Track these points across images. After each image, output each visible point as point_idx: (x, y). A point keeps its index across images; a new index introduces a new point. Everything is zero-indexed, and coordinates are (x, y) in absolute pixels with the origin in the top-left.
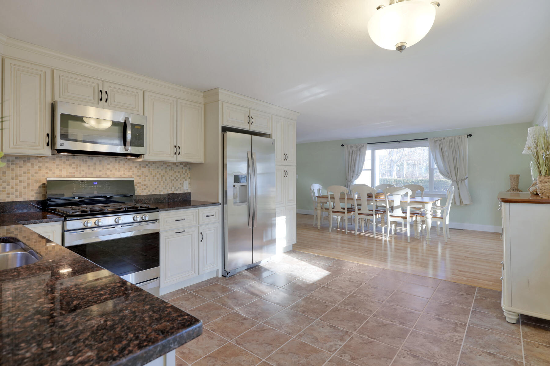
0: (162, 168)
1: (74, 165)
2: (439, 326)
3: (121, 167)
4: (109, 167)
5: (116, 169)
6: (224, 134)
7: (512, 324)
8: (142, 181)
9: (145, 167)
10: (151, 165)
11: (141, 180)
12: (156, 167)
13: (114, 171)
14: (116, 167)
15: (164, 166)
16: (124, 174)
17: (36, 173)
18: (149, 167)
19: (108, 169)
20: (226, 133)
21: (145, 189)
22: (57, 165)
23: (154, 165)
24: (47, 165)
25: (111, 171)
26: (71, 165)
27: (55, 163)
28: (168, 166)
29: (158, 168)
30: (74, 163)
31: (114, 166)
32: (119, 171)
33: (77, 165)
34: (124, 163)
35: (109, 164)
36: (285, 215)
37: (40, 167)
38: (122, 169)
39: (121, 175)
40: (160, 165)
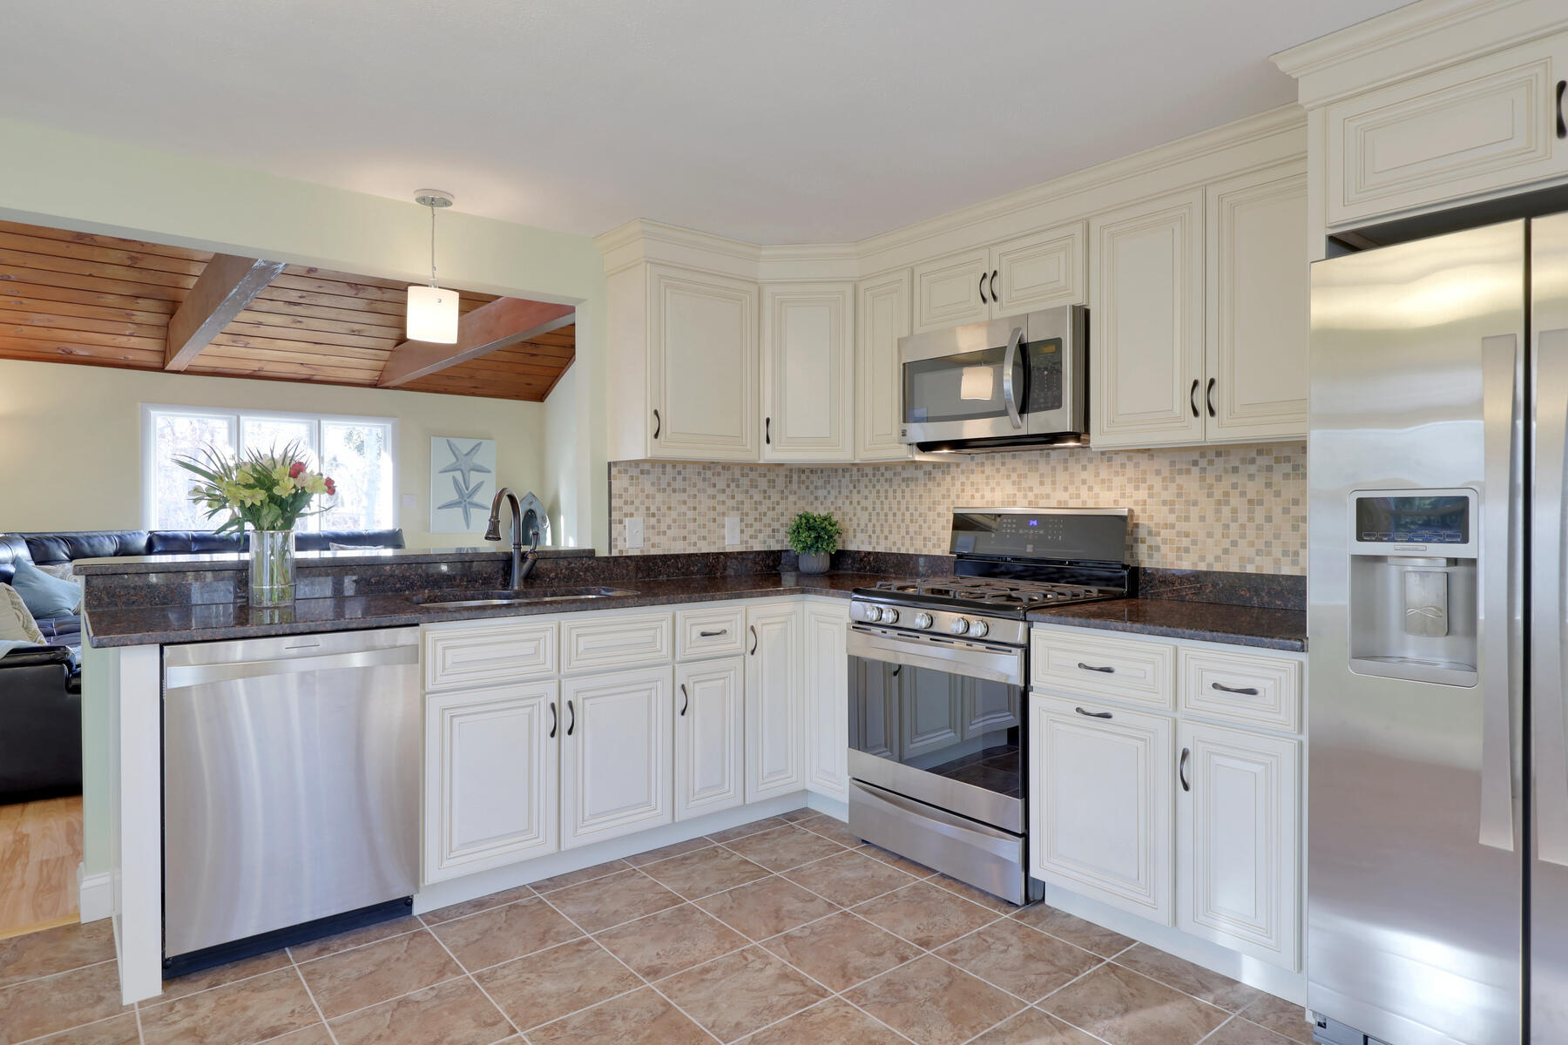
0: (1253, 469)
1: (1014, 477)
3: (1117, 474)
4: (1084, 475)
5: (1103, 481)
8: (1179, 518)
9: (1188, 472)
10: (1211, 462)
11: (1174, 516)
12: (1229, 466)
13: (1097, 489)
14: (1104, 474)
15: (1263, 461)
16: (1123, 496)
17: (958, 497)
18: (1203, 470)
19: (1084, 482)
21: (1187, 550)
22: (988, 478)
23: (1221, 459)
24: (973, 478)
25: (1090, 489)
26: (1008, 477)
27: (983, 472)
28: (1278, 460)
29: (1235, 470)
30: (1014, 470)
31: (1097, 475)
32: (1110, 488)
33: (1019, 476)
34: (1125, 461)
35: (1084, 468)
37: (963, 484)
38: (1118, 481)
39: (1115, 501)
40: (1243, 461)
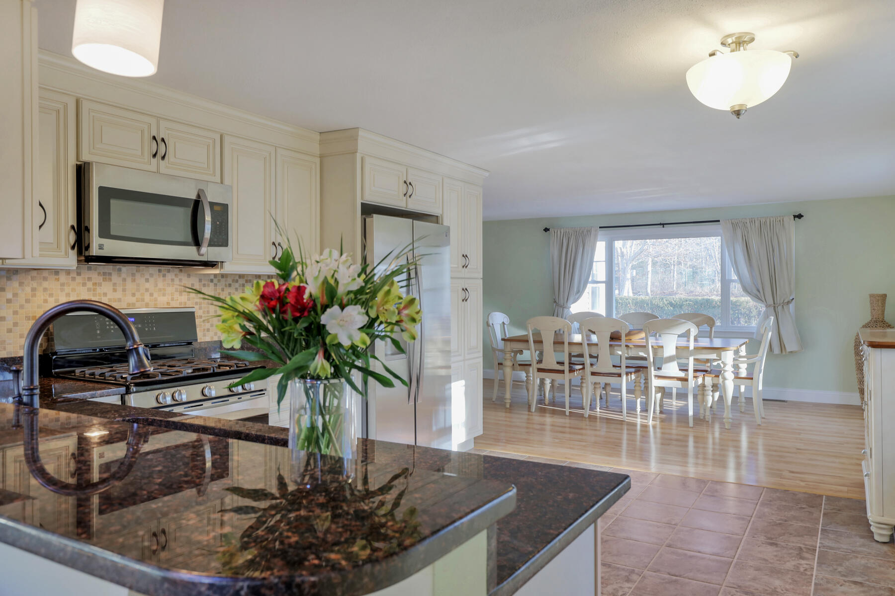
0: (237, 285)
1: (90, 285)
2: (775, 553)
3: (169, 285)
4: (147, 285)
5: (160, 290)
6: (367, 220)
7: (883, 544)
8: (204, 312)
9: (209, 286)
10: (219, 281)
11: (202, 311)
12: (227, 283)
13: (155, 295)
14: (161, 285)
15: (241, 281)
16: (173, 299)
17: (27, 301)
18: (216, 285)
19: (147, 290)
20: (373, 217)
21: (208, 330)
22: (63, 285)
23: (224, 279)
24: (45, 284)
25: (151, 295)
26: (84, 284)
27: (58, 280)
28: (247, 281)
29: (230, 285)
30: (89, 279)
31: (156, 285)
32: (164, 295)
33: (94, 284)
34: (174, 277)
35: (147, 280)
36: (463, 379)
37: (33, 290)
38: (170, 290)
39: (167, 303)
40: (233, 281)
